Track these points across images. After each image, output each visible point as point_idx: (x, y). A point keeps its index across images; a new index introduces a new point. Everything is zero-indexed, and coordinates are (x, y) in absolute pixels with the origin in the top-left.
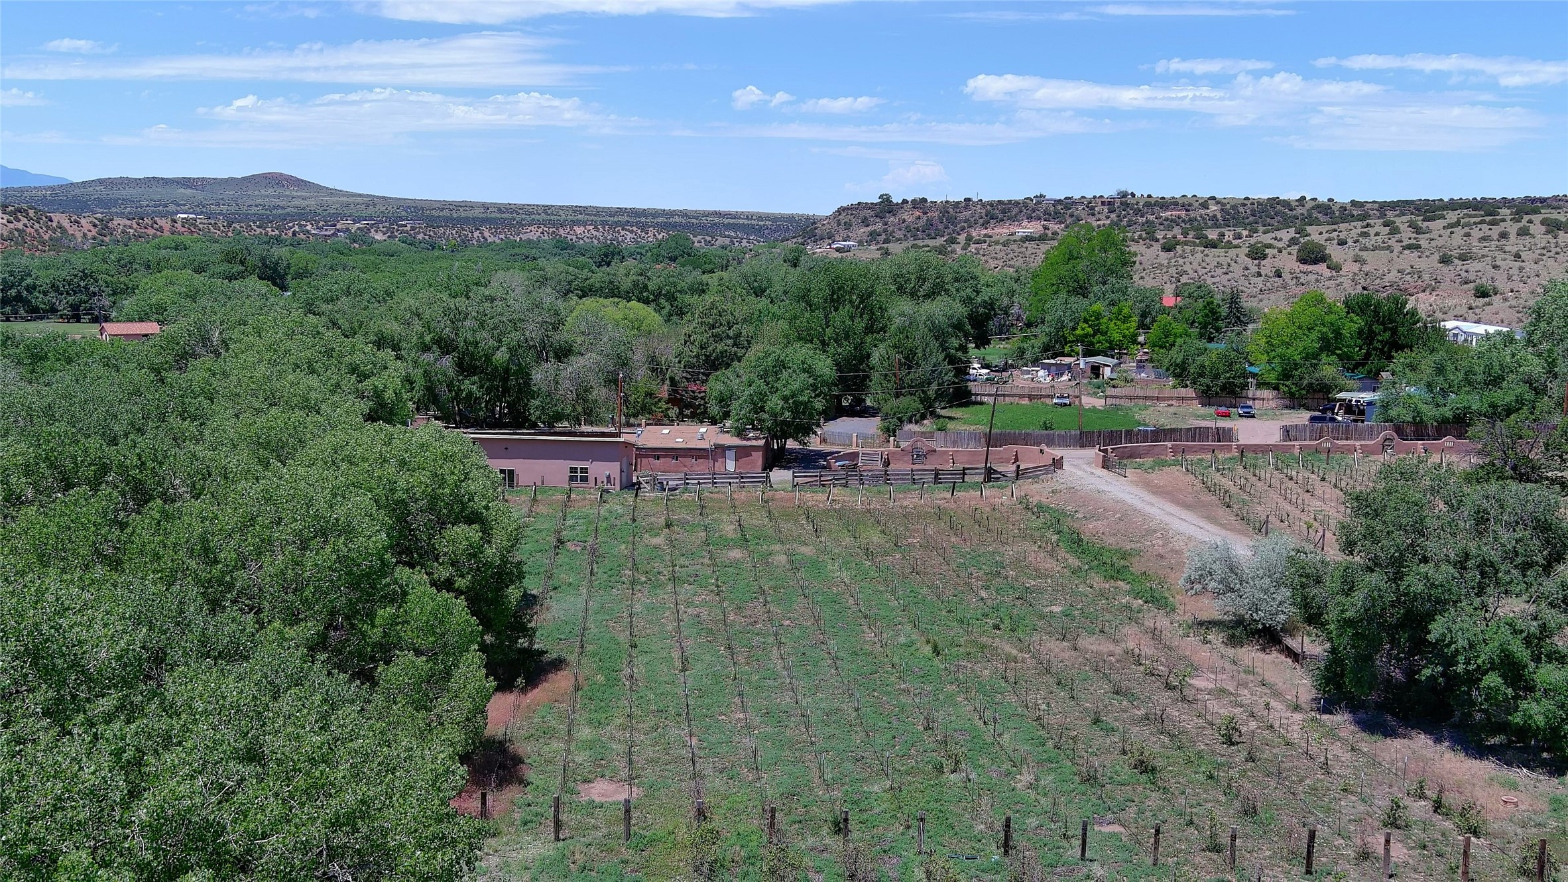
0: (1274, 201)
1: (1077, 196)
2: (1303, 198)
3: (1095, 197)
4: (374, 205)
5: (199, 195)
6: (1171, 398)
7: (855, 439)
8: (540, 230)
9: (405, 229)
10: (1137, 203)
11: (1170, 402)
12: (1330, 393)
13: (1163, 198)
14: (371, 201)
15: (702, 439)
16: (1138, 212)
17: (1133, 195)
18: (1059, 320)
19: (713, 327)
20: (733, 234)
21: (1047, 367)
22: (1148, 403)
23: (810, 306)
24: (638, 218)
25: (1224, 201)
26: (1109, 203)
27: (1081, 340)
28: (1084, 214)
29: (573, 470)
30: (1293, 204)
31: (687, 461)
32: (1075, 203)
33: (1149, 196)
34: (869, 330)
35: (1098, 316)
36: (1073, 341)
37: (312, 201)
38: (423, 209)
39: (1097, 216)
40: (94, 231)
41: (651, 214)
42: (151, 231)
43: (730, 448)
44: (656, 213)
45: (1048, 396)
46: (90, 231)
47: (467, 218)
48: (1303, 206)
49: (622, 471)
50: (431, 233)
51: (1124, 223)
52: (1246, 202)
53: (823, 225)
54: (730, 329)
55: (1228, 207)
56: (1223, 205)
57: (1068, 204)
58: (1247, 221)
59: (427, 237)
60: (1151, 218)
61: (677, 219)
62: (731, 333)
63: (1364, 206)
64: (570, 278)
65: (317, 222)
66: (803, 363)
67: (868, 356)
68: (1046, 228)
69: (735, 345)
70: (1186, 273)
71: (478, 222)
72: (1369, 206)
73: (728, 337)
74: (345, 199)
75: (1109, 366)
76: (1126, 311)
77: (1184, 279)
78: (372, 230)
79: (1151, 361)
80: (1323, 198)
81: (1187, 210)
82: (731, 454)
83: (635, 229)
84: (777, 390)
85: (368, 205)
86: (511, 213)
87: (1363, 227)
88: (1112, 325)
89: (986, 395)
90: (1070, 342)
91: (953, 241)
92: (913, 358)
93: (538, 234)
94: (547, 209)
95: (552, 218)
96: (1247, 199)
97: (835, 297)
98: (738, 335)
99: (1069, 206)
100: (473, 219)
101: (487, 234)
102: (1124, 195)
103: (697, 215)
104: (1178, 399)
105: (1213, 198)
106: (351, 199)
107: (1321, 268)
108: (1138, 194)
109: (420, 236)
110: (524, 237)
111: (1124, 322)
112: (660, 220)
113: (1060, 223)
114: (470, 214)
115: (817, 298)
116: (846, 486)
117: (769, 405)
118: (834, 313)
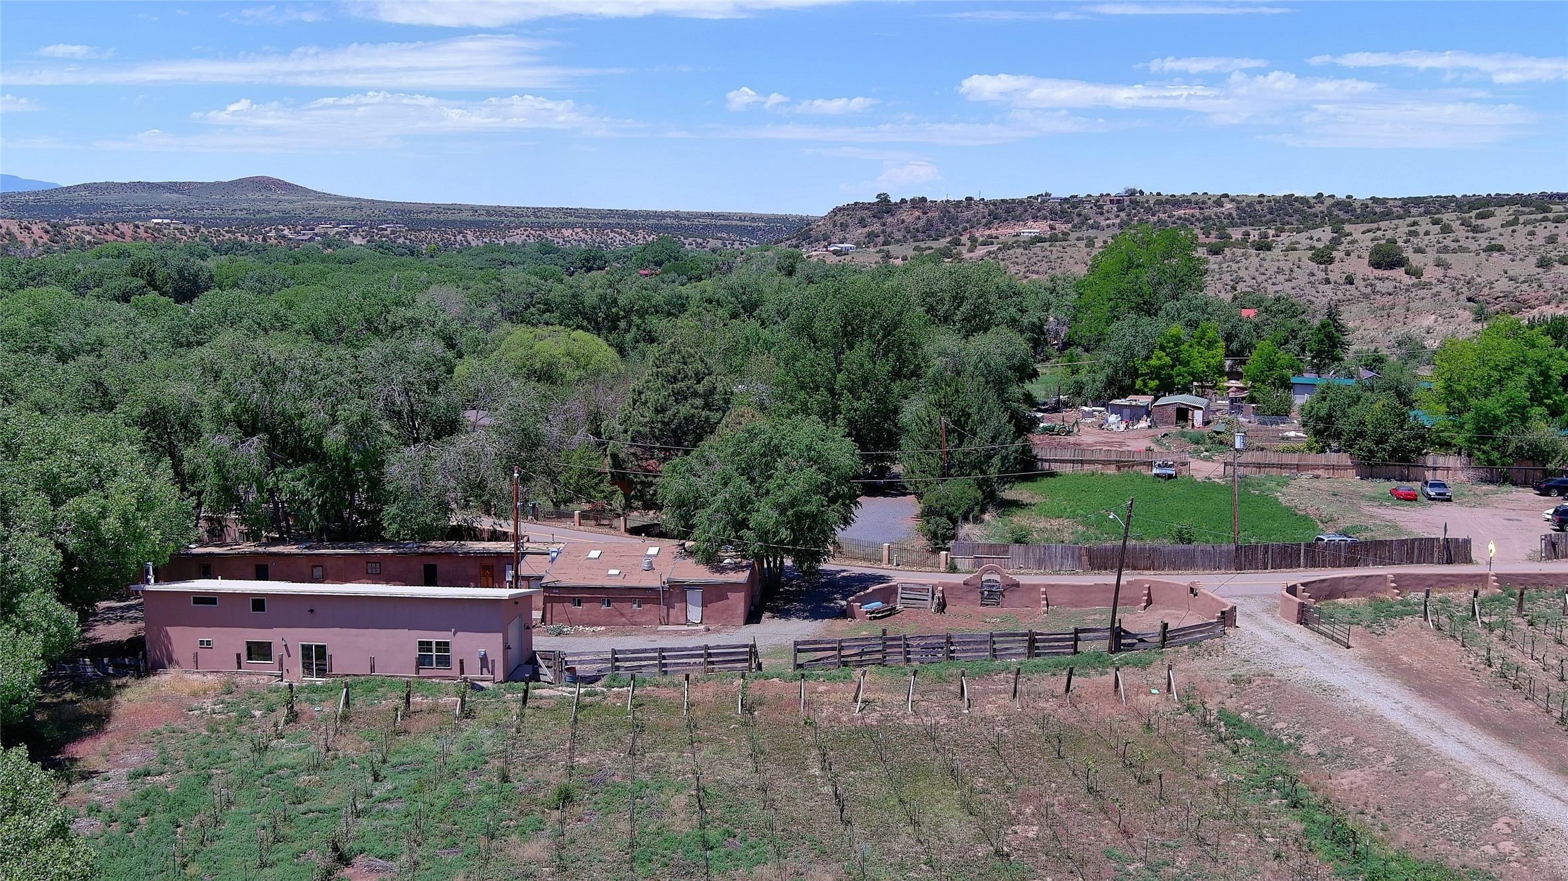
0: (1289, 198)
1: (1082, 195)
2: (1320, 195)
3: (1102, 195)
4: (361, 209)
5: (184, 199)
6: (1316, 467)
7: (885, 553)
8: (527, 233)
9: (385, 232)
10: (1147, 201)
11: (1317, 472)
12: (1548, 461)
13: (1173, 196)
14: (358, 204)
15: (651, 568)
16: (1149, 210)
17: (1141, 193)
18: (1129, 347)
19: (674, 380)
20: (725, 235)
21: (1118, 410)
22: (1286, 473)
23: (815, 342)
24: (629, 220)
25: (1239, 199)
26: (1118, 201)
27: (1155, 373)
28: (1092, 213)
29: (425, 646)
30: (1312, 201)
31: (625, 607)
32: (1082, 201)
33: (1159, 194)
34: (896, 374)
35: (1178, 341)
36: (1146, 374)
37: (298, 205)
38: (410, 212)
39: (1106, 215)
40: (46, 238)
41: (642, 216)
42: (111, 237)
43: (693, 586)
44: (647, 215)
45: (1144, 463)
46: (41, 238)
47: (454, 221)
48: (1322, 203)
49: (507, 647)
50: (412, 237)
51: (1135, 222)
52: (1261, 199)
53: (818, 226)
54: (698, 382)
55: (1244, 204)
56: (1238, 202)
57: (1073, 202)
58: (1264, 219)
59: (408, 242)
60: (1164, 216)
61: (669, 221)
62: (700, 388)
63: (1386, 203)
64: (531, 290)
65: (295, 226)
66: (809, 448)
67: (896, 411)
68: (1052, 228)
69: (707, 406)
70: (1241, 279)
71: (461, 226)
72: (1391, 203)
73: (695, 394)
74: (332, 203)
75: (1200, 409)
76: (1210, 334)
77: (1241, 287)
78: (351, 234)
79: (1253, 400)
80: (1341, 195)
81: (1201, 208)
82: (695, 596)
83: (624, 231)
84: (768, 492)
85: (354, 209)
86: (500, 216)
87: (1409, 225)
88: (1195, 354)
89: (1056, 461)
90: (1142, 375)
91: (957, 243)
92: (966, 422)
93: (524, 237)
94: (536, 211)
95: (541, 220)
96: (1262, 196)
97: (849, 328)
98: (712, 391)
99: (1076, 204)
100: (461, 222)
101: (470, 238)
102: (1132, 193)
103: (690, 216)
104: (1327, 467)
105: (1226, 196)
106: (338, 203)
107: (1399, 273)
108: (1147, 192)
109: (400, 241)
110: (509, 240)
111: (1208, 348)
112: (651, 222)
113: (1067, 222)
114: (457, 217)
115: (824, 328)
116: (882, 663)
117: (754, 519)
118: (847, 352)
